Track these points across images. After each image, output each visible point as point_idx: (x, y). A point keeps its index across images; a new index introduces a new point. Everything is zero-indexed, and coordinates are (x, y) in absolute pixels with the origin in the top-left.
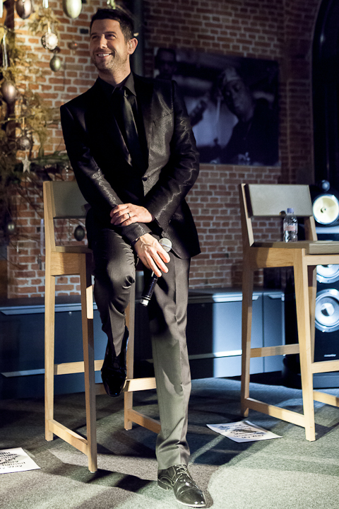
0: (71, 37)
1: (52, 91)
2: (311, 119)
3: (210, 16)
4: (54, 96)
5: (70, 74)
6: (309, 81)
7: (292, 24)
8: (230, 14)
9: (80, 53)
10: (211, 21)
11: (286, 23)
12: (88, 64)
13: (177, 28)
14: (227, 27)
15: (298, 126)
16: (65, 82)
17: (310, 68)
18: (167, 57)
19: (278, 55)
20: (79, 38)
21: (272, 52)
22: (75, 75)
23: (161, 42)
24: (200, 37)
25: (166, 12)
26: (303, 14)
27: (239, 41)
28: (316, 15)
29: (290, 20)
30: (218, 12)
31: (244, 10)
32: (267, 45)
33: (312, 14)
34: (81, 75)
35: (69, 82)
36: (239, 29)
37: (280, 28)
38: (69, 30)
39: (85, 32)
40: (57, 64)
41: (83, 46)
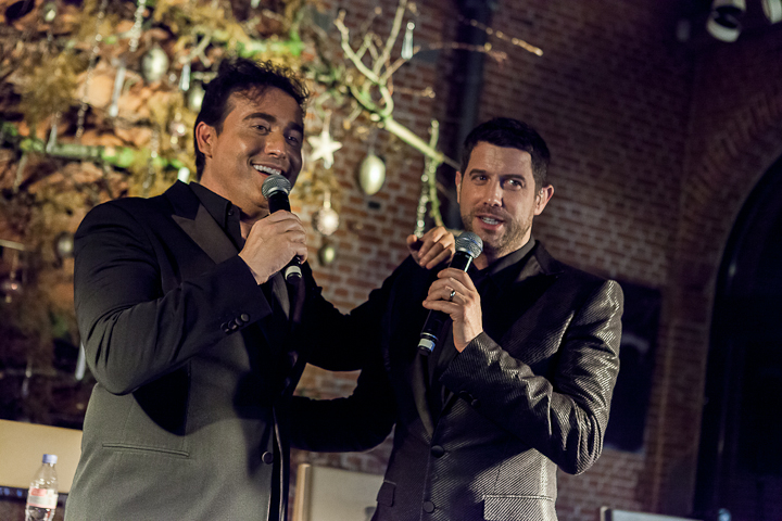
0: (353, 211)
3: (568, 206)
5: (342, 268)
7: (691, 237)
8: (597, 208)
9: (362, 238)
10: (569, 215)
12: (372, 256)
14: (592, 227)
15: (680, 396)
20: (364, 215)
21: (654, 274)
22: (348, 269)
24: (549, 236)
26: (709, 225)
27: (607, 251)
29: (689, 231)
30: (580, 203)
31: (620, 205)
32: (648, 263)
33: (723, 226)
34: (360, 271)
36: (609, 232)
37: (672, 239)
38: (353, 199)
39: (374, 205)
40: (329, 254)
41: (370, 228)
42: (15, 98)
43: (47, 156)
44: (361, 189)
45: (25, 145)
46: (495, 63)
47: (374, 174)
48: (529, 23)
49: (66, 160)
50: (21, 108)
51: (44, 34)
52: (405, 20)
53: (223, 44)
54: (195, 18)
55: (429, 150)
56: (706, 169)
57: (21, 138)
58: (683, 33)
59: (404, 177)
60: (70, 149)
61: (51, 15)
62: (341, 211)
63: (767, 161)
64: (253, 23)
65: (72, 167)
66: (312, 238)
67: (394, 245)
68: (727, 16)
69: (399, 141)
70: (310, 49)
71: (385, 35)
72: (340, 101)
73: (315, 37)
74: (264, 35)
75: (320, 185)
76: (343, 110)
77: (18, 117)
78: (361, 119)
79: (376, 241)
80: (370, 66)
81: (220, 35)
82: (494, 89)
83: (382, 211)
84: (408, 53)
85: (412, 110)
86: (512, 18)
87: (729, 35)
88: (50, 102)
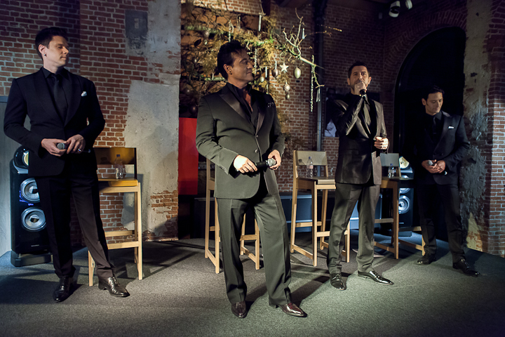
0: (292, 84)
1: (284, 107)
4: (285, 109)
6: (393, 102)
9: (296, 91)
11: (384, 76)
12: (299, 95)
13: (336, 79)
16: (289, 103)
17: (394, 96)
18: (332, 92)
19: (380, 91)
20: (296, 84)
22: (293, 100)
23: (329, 85)
25: (333, 72)
26: (392, 72)
28: (398, 72)
29: (386, 75)
32: (375, 86)
33: (396, 72)
35: (291, 103)
37: (381, 78)
38: (292, 81)
39: (298, 81)
40: (288, 96)
41: (297, 88)
42: (201, 67)
43: (212, 81)
44: (295, 77)
45: (206, 79)
46: (328, 36)
47: (298, 73)
48: (335, 22)
49: (217, 81)
50: (203, 69)
51: (206, 49)
52: (302, 28)
53: (252, 43)
54: (244, 37)
55: (312, 64)
56: (390, 56)
57: (204, 78)
58: (380, 17)
59: (305, 72)
60: (217, 79)
61: (206, 43)
62: (290, 84)
63: (408, 51)
64: (259, 36)
65: (218, 83)
66: (282, 93)
67: (304, 91)
68: (395, 10)
69: (304, 62)
70: (275, 40)
71: (297, 33)
72: (286, 54)
73: (276, 37)
74: (263, 39)
75: (283, 78)
76: (287, 56)
77: (202, 72)
78: (292, 58)
79: (300, 91)
80: (293, 42)
81: (251, 41)
82: (327, 43)
83: (300, 82)
84: (304, 37)
85: (305, 53)
86: (330, 21)
87: (395, 15)
88: (210, 67)
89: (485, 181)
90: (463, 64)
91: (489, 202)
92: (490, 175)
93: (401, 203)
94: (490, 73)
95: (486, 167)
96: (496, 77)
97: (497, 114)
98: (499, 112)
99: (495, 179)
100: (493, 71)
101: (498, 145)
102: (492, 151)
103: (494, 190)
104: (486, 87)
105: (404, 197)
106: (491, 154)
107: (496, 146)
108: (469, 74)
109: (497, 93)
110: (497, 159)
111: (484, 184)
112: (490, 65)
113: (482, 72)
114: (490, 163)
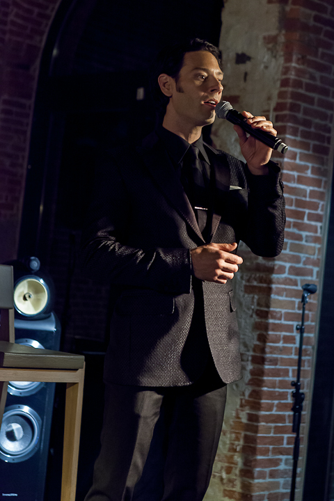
2: (27, 154)
6: (31, 102)
7: (19, 21)
11: (11, 17)
17: (35, 84)
26: (36, 10)
28: (53, 14)
29: (17, 15)
33: (48, 12)
89: (250, 367)
90: (219, 23)
91: (256, 430)
92: (263, 351)
93: (16, 427)
94: (281, 60)
95: (257, 326)
96: (292, 76)
97: (290, 179)
98: (295, 174)
99: (274, 362)
100: (288, 59)
101: (288, 265)
102: (270, 282)
103: (272, 396)
104: (269, 98)
105: (26, 409)
106: (269, 290)
107: (282, 270)
108: (232, 55)
109: (295, 120)
110: (282, 304)
111: (248, 377)
112: (282, 39)
113: (262, 55)
114: (264, 315)
